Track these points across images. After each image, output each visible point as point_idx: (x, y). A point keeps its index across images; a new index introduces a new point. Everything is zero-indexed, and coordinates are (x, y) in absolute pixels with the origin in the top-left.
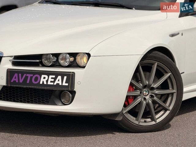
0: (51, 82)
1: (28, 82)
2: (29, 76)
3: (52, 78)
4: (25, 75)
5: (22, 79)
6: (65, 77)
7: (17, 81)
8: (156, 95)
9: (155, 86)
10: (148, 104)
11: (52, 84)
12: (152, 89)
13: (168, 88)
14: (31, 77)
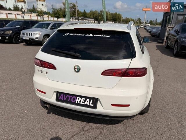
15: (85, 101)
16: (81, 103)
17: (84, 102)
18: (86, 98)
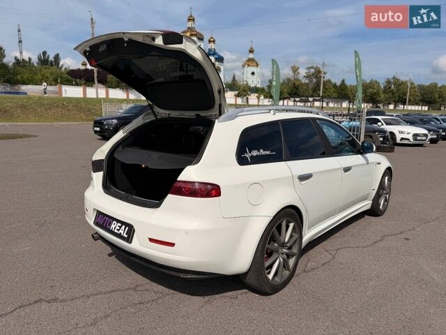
15: (120, 227)
16: (116, 231)
17: (118, 230)
18: (123, 223)
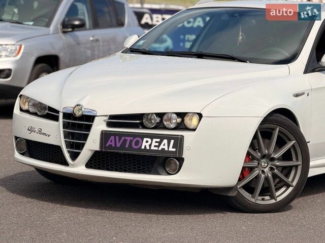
0: (155, 146)
1: (127, 146)
2: (129, 139)
3: (156, 142)
4: (123, 138)
5: (119, 142)
6: (172, 142)
7: (113, 146)
8: (277, 167)
9: (276, 156)
10: (267, 179)
11: (156, 148)
12: (273, 159)
13: (291, 160)
14: (131, 141)
